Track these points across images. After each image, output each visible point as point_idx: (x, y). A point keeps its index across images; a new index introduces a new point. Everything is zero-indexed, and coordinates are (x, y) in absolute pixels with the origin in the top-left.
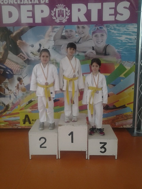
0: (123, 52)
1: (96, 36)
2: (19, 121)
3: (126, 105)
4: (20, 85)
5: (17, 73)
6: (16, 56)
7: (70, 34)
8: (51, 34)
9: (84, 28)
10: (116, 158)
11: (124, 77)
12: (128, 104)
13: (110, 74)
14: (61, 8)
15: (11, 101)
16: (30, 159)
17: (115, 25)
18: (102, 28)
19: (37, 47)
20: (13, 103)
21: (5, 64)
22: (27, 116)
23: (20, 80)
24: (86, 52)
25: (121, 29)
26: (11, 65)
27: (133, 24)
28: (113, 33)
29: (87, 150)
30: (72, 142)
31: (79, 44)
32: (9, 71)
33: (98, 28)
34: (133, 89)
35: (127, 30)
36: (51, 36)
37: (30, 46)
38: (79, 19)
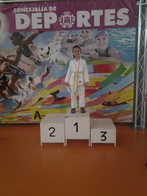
0: (123, 53)
1: (98, 39)
2: (30, 117)
3: (127, 102)
4: (31, 84)
5: (29, 74)
6: (27, 58)
7: (76, 38)
8: (58, 38)
9: (87, 32)
10: (115, 146)
11: (124, 76)
12: (128, 101)
13: (111, 74)
14: (67, 14)
15: (23, 99)
16: (41, 146)
17: (116, 29)
18: (104, 32)
19: (46, 50)
20: (25, 100)
21: (18, 66)
22: (37, 112)
23: (31, 79)
24: (90, 54)
25: (121, 33)
26: (23, 66)
27: (132, 28)
28: (114, 36)
29: (90, 138)
30: (77, 131)
31: (83, 47)
32: (22, 71)
33: (100, 32)
34: (133, 86)
35: (126, 34)
36: (59, 40)
37: (40, 49)
38: (83, 25)
